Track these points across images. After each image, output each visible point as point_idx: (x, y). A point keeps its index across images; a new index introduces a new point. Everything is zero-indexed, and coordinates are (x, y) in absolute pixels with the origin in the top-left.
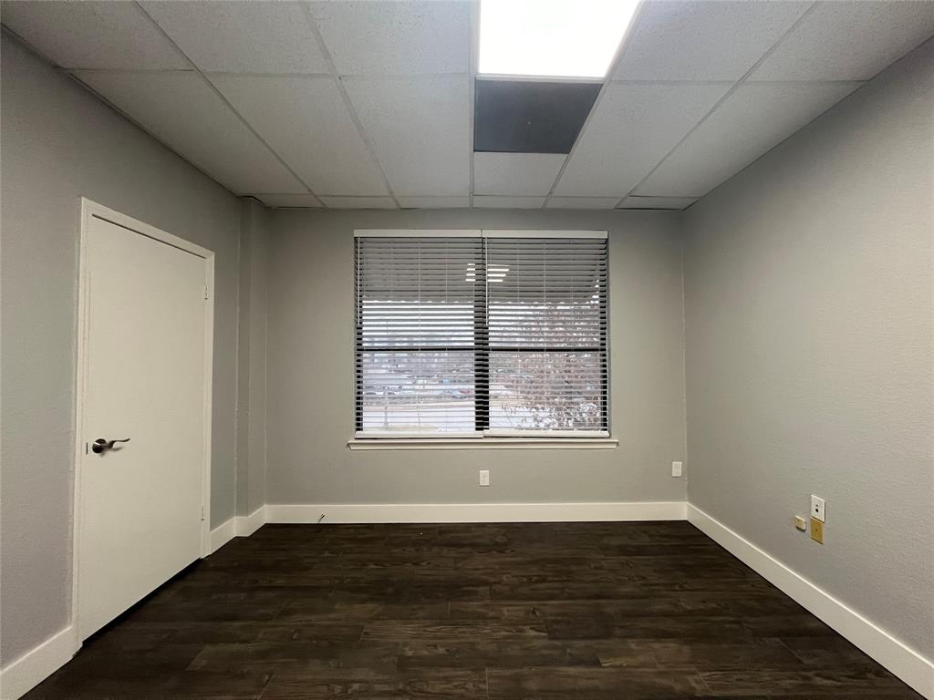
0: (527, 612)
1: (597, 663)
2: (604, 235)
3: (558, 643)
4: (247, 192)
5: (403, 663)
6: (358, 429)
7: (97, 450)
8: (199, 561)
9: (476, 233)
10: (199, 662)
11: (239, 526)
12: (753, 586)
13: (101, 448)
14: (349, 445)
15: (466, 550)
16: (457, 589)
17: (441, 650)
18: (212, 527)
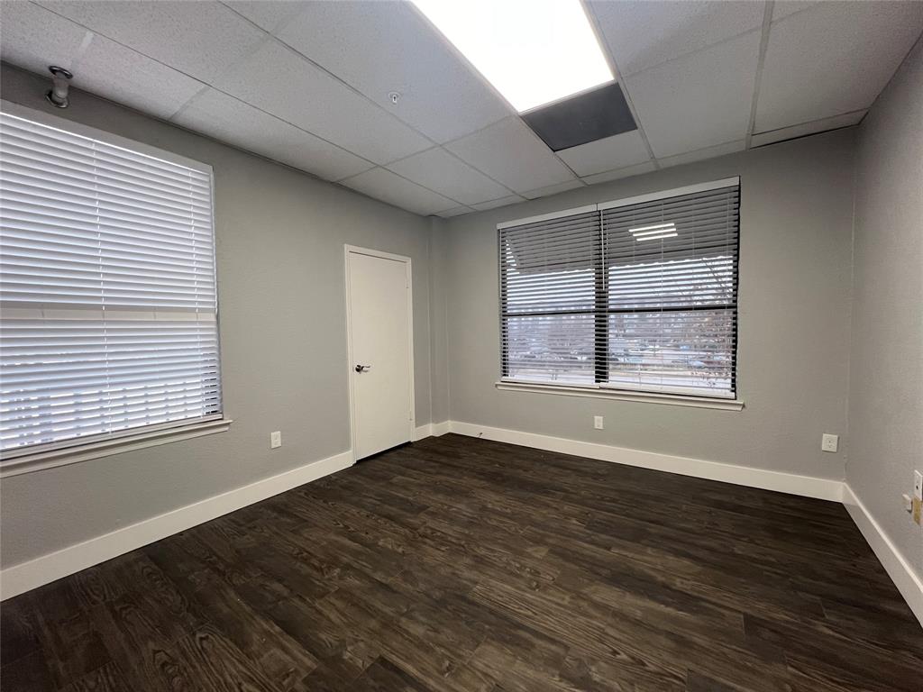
0: (582, 512)
1: (609, 549)
2: (734, 181)
3: (588, 531)
4: (428, 214)
5: (484, 508)
6: (505, 375)
7: (358, 370)
8: (409, 443)
9: (592, 208)
10: (394, 480)
11: (432, 430)
12: (854, 566)
13: (359, 369)
14: (497, 385)
15: (569, 471)
16: (543, 489)
17: (509, 511)
18: (417, 426)
